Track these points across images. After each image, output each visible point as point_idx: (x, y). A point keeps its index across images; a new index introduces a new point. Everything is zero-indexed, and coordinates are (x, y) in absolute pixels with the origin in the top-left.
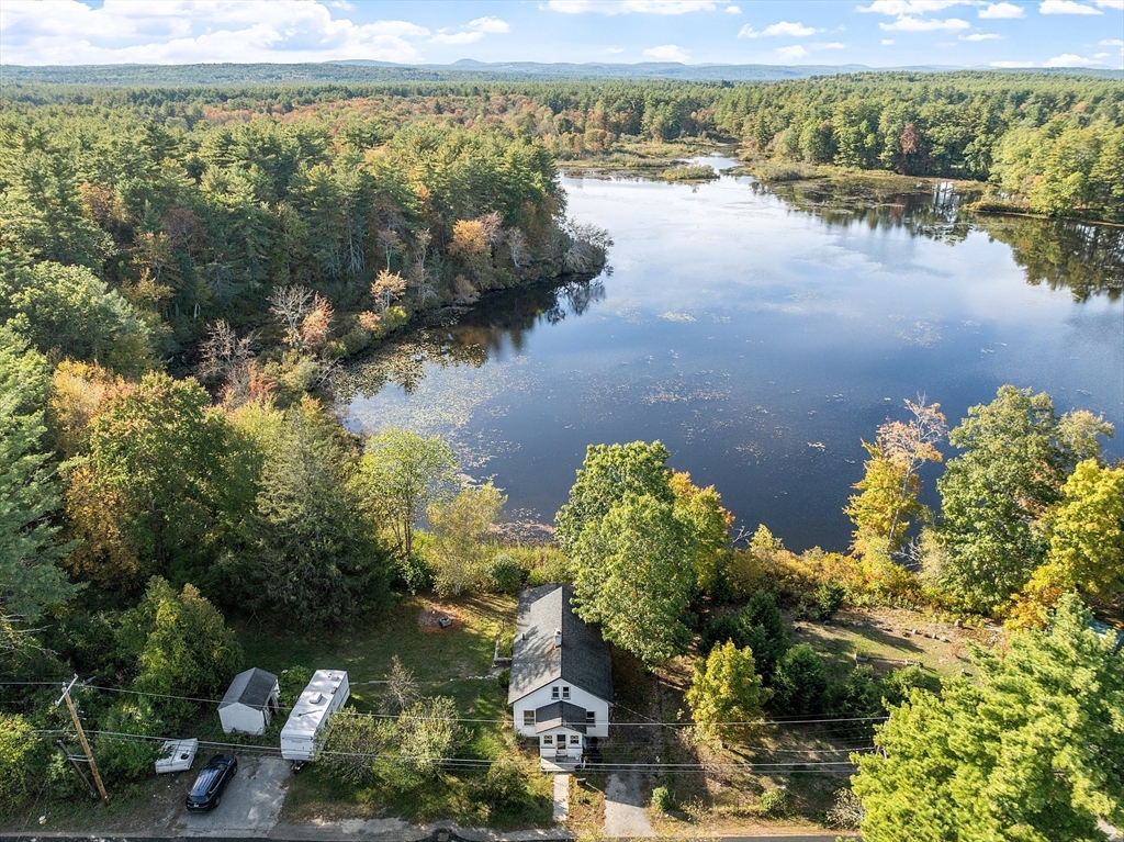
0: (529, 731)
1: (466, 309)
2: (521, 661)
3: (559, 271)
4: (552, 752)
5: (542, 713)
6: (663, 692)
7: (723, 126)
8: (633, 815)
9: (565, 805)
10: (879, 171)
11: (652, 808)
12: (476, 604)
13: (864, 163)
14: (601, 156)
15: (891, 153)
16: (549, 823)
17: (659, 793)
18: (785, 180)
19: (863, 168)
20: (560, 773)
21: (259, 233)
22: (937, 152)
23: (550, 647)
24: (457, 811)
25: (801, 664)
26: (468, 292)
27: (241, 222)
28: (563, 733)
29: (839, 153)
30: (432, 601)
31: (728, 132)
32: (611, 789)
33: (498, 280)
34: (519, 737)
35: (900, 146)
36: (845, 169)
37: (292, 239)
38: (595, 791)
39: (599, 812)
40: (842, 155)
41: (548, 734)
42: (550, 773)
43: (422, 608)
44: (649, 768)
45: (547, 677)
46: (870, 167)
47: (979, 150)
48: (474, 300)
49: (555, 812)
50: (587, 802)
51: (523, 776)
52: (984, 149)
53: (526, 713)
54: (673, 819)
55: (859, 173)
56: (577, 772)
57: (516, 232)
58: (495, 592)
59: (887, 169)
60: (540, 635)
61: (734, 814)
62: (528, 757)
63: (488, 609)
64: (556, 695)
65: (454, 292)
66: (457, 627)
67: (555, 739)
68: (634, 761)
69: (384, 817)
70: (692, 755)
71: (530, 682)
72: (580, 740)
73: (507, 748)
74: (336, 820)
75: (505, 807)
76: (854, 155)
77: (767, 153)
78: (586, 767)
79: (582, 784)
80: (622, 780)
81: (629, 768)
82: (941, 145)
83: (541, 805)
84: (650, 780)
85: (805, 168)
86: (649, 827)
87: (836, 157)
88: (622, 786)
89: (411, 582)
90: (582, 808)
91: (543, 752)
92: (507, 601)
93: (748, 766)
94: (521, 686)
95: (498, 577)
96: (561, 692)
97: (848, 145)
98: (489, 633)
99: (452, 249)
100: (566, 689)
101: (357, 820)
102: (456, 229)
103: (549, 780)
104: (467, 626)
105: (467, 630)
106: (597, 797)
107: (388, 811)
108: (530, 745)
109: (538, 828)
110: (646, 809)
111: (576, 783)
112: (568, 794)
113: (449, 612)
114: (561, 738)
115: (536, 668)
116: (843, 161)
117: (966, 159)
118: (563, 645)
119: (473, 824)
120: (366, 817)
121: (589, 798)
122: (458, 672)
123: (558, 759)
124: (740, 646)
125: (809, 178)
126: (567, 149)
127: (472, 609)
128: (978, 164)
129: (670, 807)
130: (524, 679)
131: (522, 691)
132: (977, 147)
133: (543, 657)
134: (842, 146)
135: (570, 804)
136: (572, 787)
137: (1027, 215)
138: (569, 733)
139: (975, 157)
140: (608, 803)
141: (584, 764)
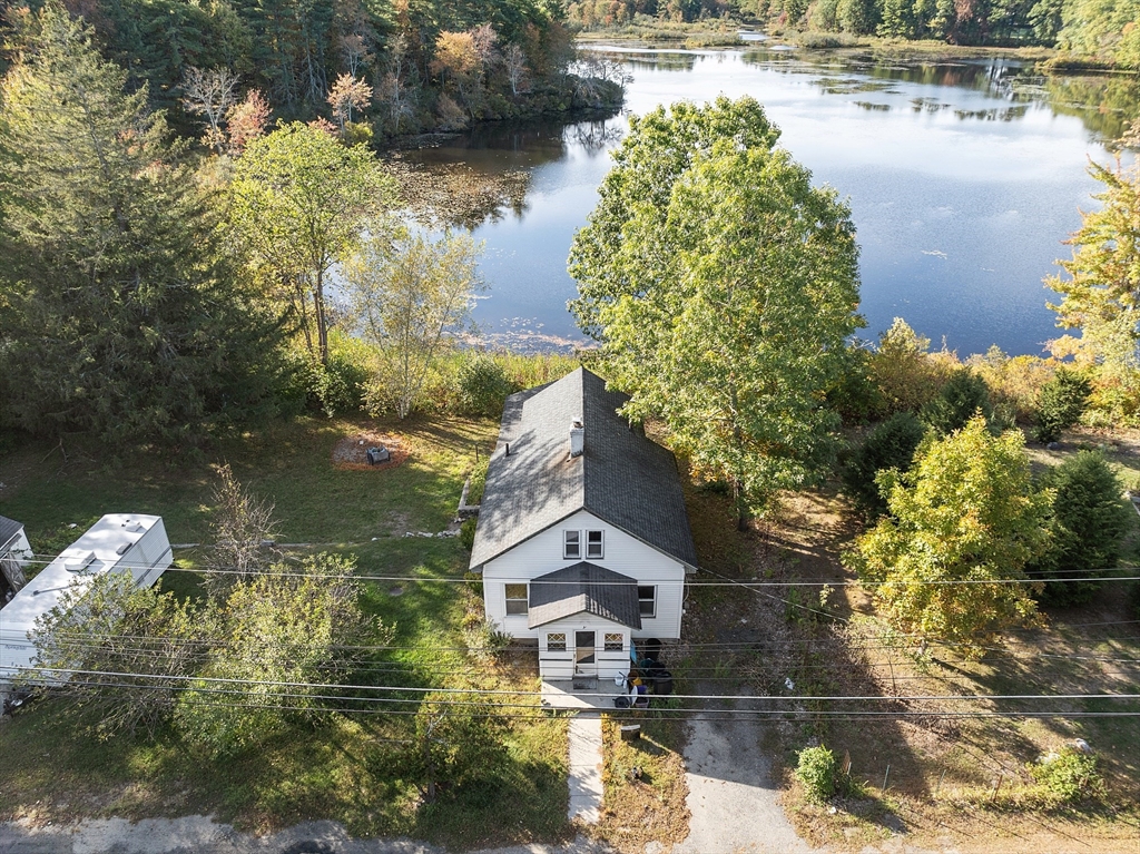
0: (516, 628)
1: (451, 135)
2: (501, 489)
3: (568, 104)
4: (566, 670)
5: (544, 589)
6: (776, 559)
7: (747, 9)
8: (754, 808)
9: (596, 785)
10: (928, 41)
11: (796, 789)
12: (435, 431)
13: (911, 33)
14: (614, 27)
15: (943, 19)
16: (558, 827)
17: (813, 757)
18: (823, 47)
19: (910, 38)
20: (582, 712)
21: (188, 37)
22: (996, 16)
23: (558, 459)
24: (347, 798)
25: (1088, 486)
26: (455, 115)
27: (161, 19)
28: (589, 628)
29: (883, 22)
30: (361, 427)
31: (754, 15)
32: (696, 748)
33: (493, 108)
34: (496, 640)
35: (954, 10)
36: (889, 39)
37: (231, 47)
38: (659, 752)
39: (675, 801)
40: (887, 24)
41: (556, 629)
42: (560, 712)
43: (344, 436)
44: (774, 704)
45: (554, 509)
46: (917, 37)
47: (1047, 12)
48: (461, 125)
49: (573, 803)
50: (645, 778)
51: (500, 721)
52: (1053, 10)
53: (511, 589)
54: (849, 818)
55: (904, 44)
56: (620, 711)
57: (516, 50)
58: (467, 415)
59: (937, 38)
60: (537, 442)
61: (989, 807)
62: (515, 680)
63: (455, 437)
64: (572, 549)
65: (437, 114)
66: (397, 464)
67: (571, 641)
68: (738, 687)
69: (178, 815)
70: (860, 676)
71: (516, 521)
72: (626, 642)
73: (471, 661)
74: (67, 821)
75: (458, 791)
76: (900, 24)
77: (799, 27)
78: (639, 700)
79: (632, 739)
80: (718, 727)
81: (728, 704)
82: (1002, 7)
83: (541, 786)
84: (781, 728)
85: (846, 37)
86: (794, 837)
87: (879, 27)
88: (719, 742)
89: (328, 397)
90: (633, 791)
91: (547, 669)
92: (486, 426)
93: (987, 698)
94: (498, 531)
95: (472, 390)
96: (584, 543)
97: (894, 12)
98: (452, 470)
99: (435, 67)
100: (595, 536)
101: (116, 820)
102: (440, 43)
103: (558, 729)
104: (414, 461)
105: (415, 466)
106: (667, 767)
107: (191, 797)
108: (518, 656)
109: (535, 841)
110: (781, 793)
111: (618, 735)
112: (600, 760)
113: (389, 442)
114: (585, 639)
115: (531, 495)
116: (887, 31)
117: (1031, 23)
118: (587, 452)
119: (380, 832)
120: (137, 813)
121: (650, 770)
122: (391, 529)
123: (578, 685)
124: (996, 428)
125: (850, 46)
126: (576, 21)
127: (427, 437)
128: (1044, 30)
129: (835, 789)
130: (505, 517)
131: (499, 540)
132: (1045, 8)
133: (546, 475)
134: (886, 14)
135: (608, 782)
136: (609, 743)
137: (1113, 71)
138: (603, 627)
139: (1041, 21)
140: (694, 781)
141: (635, 694)
